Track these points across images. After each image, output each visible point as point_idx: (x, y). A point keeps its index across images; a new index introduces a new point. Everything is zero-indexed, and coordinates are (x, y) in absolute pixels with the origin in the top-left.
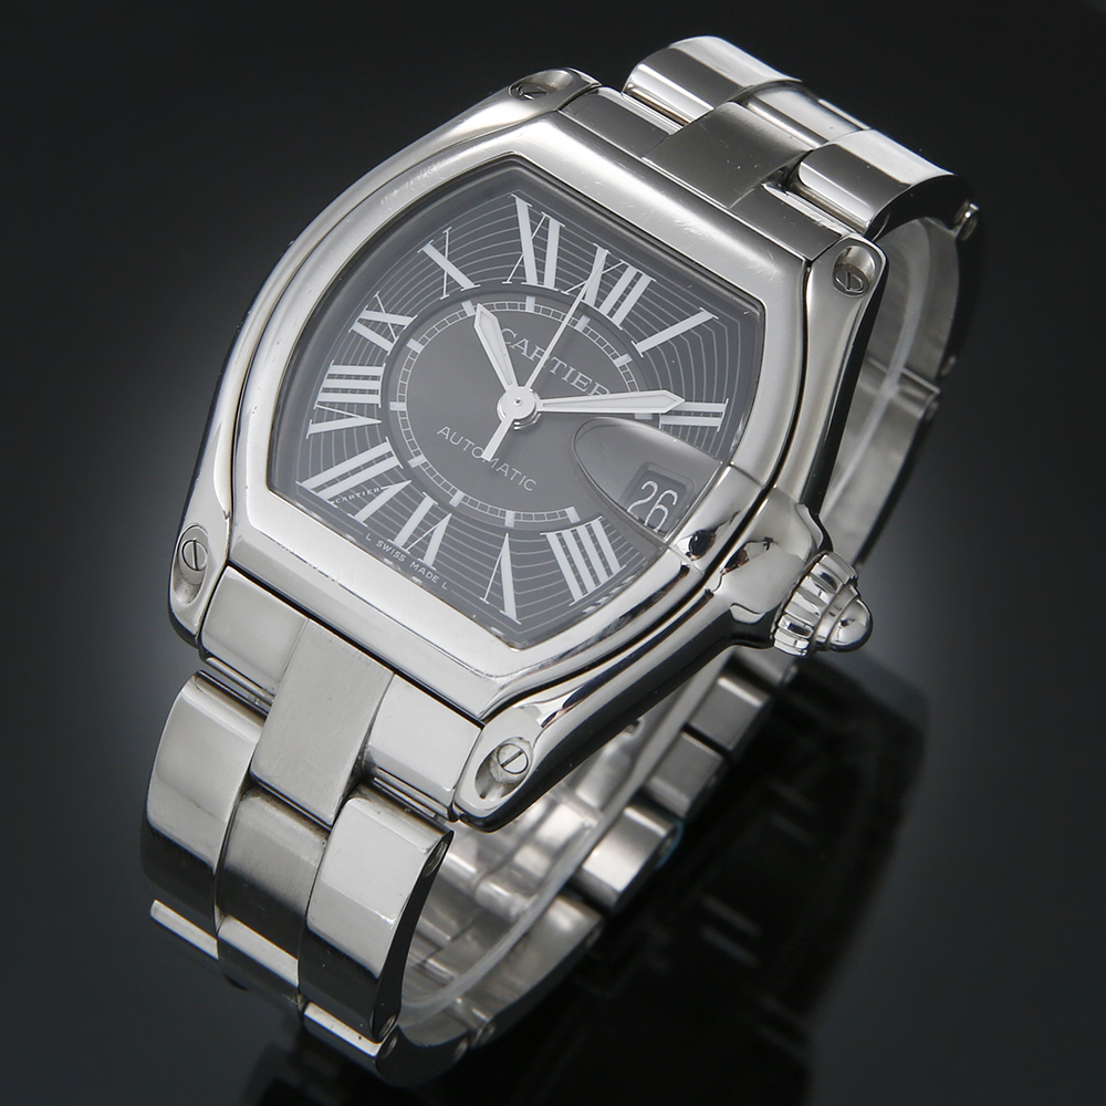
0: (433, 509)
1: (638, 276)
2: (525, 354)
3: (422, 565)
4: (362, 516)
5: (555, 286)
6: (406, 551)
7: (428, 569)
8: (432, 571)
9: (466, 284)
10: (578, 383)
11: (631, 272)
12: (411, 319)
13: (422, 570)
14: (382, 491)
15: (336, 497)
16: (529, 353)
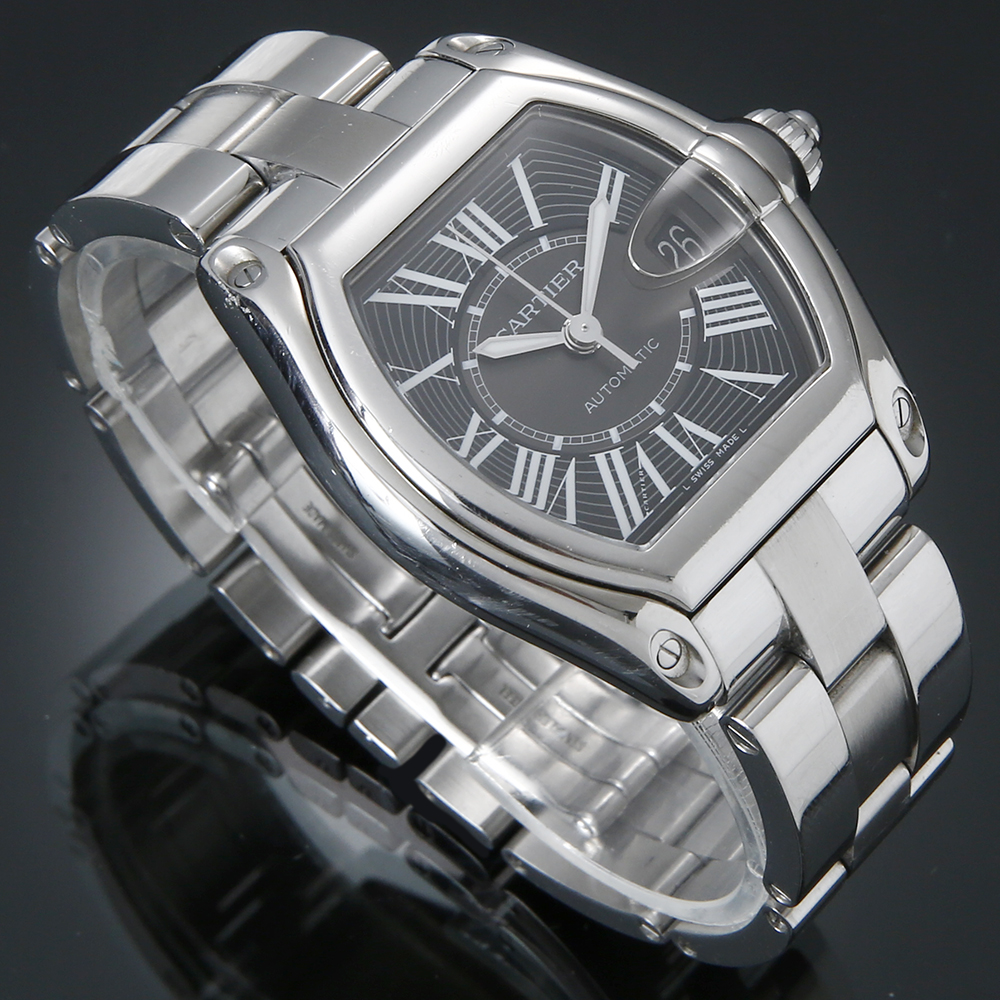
0: (667, 428)
1: (467, 212)
2: (524, 325)
3: (720, 446)
4: (665, 490)
5: (464, 284)
6: (704, 457)
7: (725, 442)
8: (727, 439)
9: (448, 359)
10: (561, 285)
11: (461, 217)
12: (476, 414)
13: (725, 447)
14: (643, 469)
15: (642, 509)
16: (525, 321)
